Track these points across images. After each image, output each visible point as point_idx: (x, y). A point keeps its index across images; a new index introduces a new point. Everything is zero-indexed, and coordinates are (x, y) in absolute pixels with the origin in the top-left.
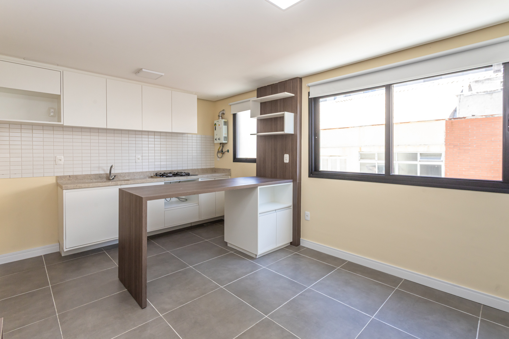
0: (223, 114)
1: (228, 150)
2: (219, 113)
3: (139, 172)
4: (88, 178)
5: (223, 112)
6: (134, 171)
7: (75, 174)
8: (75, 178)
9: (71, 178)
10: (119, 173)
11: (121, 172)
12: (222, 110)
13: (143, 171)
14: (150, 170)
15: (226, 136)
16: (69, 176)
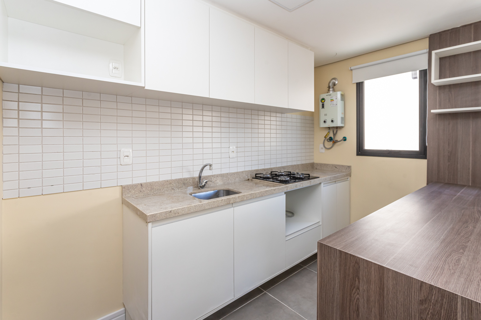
0: (335, 84)
1: (344, 137)
2: (329, 83)
4: (168, 187)
5: (335, 81)
7: (150, 180)
8: (150, 189)
9: (144, 189)
15: (343, 116)
16: (141, 185)
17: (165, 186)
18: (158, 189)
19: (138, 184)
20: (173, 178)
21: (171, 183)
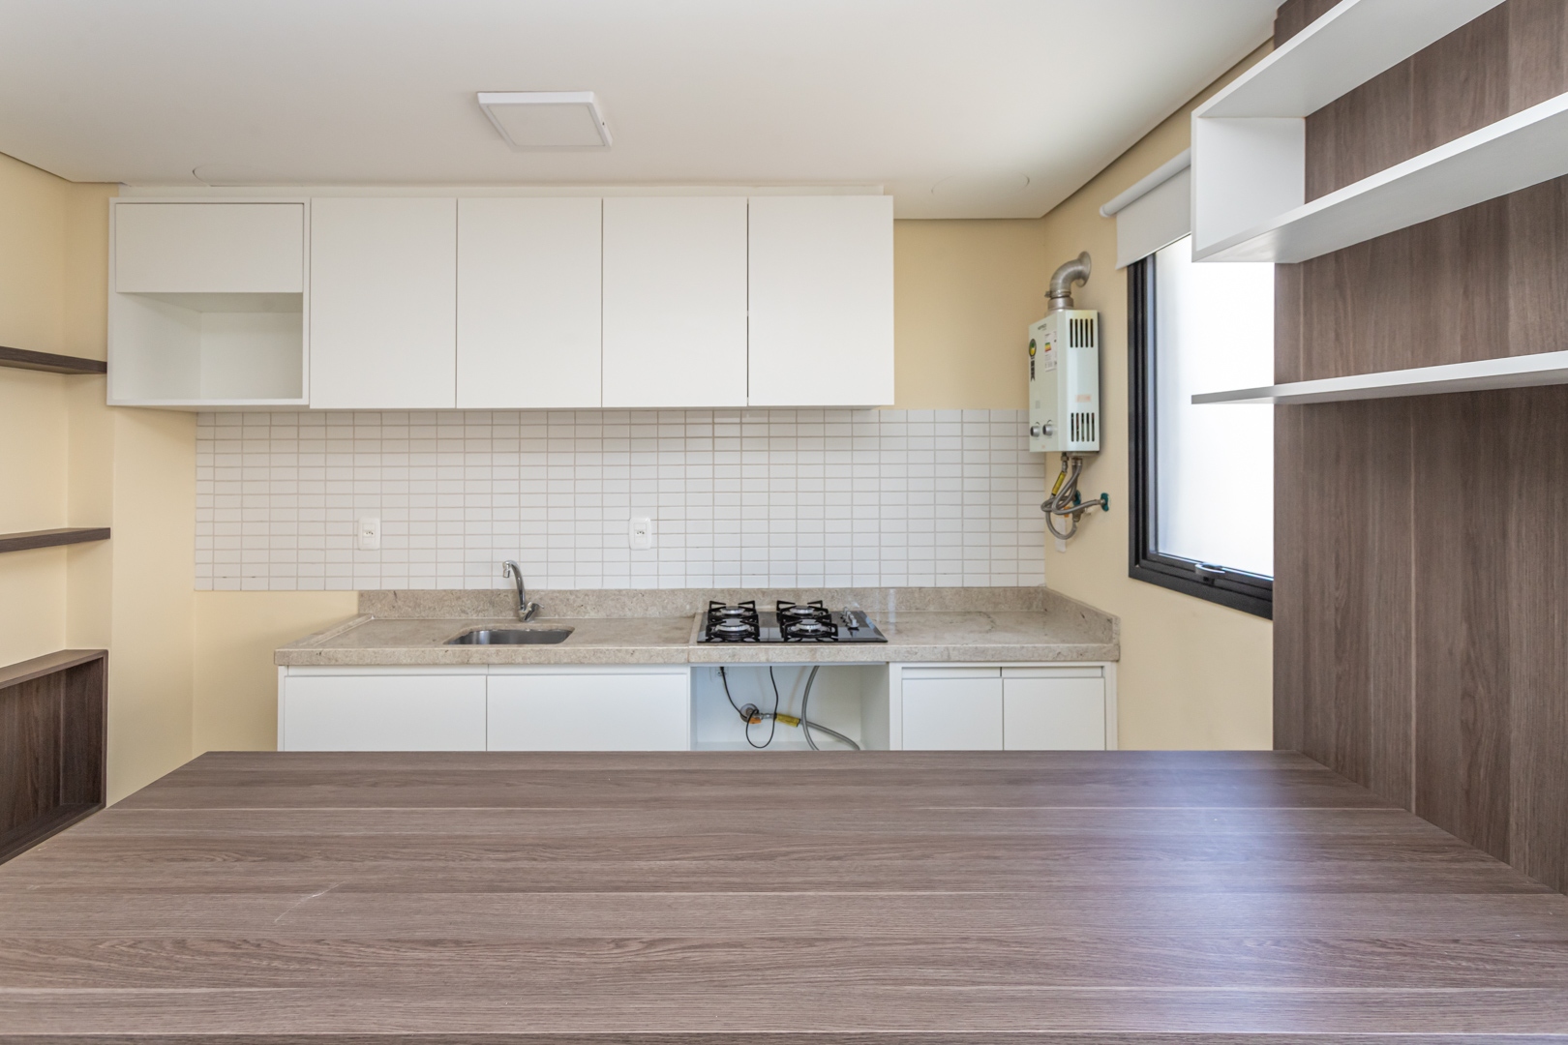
0: (1081, 277)
1: (1104, 496)
2: (1054, 277)
3: (643, 593)
4: (451, 607)
5: (1080, 268)
6: (623, 584)
7: (417, 585)
8: (412, 604)
9: (400, 603)
10: (559, 592)
11: (572, 588)
12: (1075, 257)
13: (662, 587)
14: (690, 586)
15: (1092, 408)
16: (395, 594)
17: (446, 603)
18: (429, 608)
19: (389, 591)
20: (469, 587)
21: (459, 598)
